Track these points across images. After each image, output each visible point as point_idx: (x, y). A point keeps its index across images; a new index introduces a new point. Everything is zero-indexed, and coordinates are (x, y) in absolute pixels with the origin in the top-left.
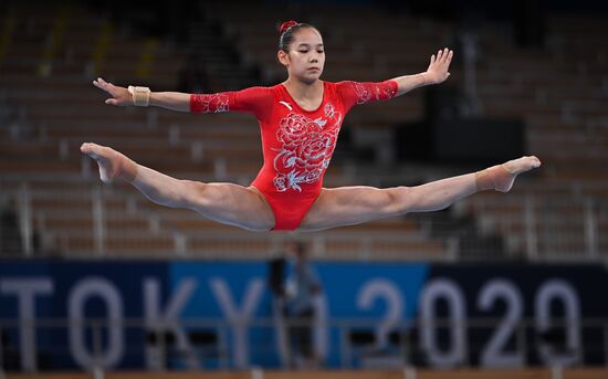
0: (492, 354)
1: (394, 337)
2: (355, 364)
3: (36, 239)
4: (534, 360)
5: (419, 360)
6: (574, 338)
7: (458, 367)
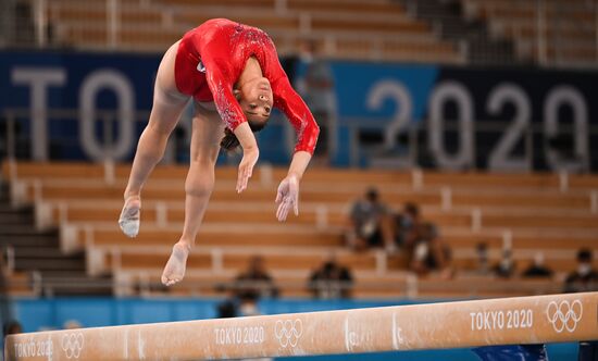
0: (498, 158)
1: (403, 138)
2: (363, 164)
3: (49, 30)
4: (540, 165)
5: (427, 163)
6: (582, 145)
7: (465, 169)
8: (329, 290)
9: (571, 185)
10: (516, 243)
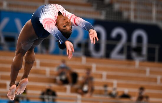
0: (114, 54)
1: (79, 45)
4: (129, 58)
5: (88, 54)
6: (145, 51)
7: (101, 58)
8: (48, 99)
9: (140, 65)
10: (119, 85)
